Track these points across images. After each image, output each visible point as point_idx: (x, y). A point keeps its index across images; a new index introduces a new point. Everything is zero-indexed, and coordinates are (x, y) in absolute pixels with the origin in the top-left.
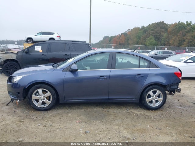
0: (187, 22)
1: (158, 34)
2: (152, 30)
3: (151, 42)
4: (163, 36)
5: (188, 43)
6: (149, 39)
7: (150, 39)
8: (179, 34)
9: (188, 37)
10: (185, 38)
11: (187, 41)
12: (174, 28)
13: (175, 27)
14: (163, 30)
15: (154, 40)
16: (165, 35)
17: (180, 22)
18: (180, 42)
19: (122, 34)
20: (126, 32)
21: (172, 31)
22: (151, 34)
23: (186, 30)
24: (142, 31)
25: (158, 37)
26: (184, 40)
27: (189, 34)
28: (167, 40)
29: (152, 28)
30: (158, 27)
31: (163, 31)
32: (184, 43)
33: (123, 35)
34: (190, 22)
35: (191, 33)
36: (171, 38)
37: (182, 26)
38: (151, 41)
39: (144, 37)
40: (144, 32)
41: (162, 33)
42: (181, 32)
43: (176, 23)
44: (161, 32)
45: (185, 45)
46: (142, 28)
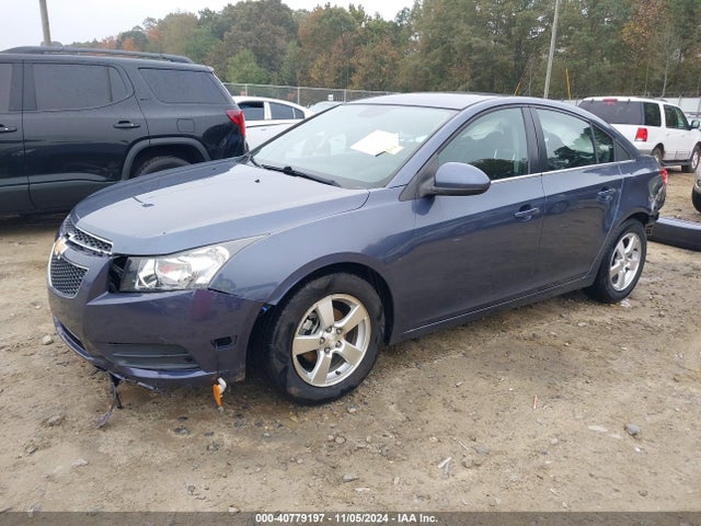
0: (351, 7)
1: (267, 45)
2: (246, 28)
3: (247, 72)
4: (283, 53)
5: (365, 79)
6: (235, 59)
7: (242, 61)
8: (334, 48)
9: (363, 59)
10: (353, 60)
11: (360, 70)
12: (317, 26)
13: (320, 22)
14: (282, 29)
15: (254, 64)
16: (291, 48)
17: (332, 6)
18: (341, 74)
19: (124, 36)
20: (138, 27)
21: (313, 35)
22: (242, 41)
23: (355, 36)
24: (205, 29)
25: (269, 55)
26: (352, 70)
27: (365, 49)
28: (299, 67)
29: (244, 21)
30: (263, 17)
31: (280, 35)
32: (353, 78)
33: (127, 41)
34: (359, 7)
35: (370, 44)
36: (312, 60)
37: (342, 20)
38: (245, 68)
39: (219, 53)
40: (213, 32)
41: (281, 42)
42: (341, 42)
43: (320, 9)
44: (276, 37)
45: (357, 85)
46: (202, 18)
